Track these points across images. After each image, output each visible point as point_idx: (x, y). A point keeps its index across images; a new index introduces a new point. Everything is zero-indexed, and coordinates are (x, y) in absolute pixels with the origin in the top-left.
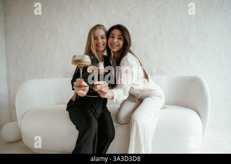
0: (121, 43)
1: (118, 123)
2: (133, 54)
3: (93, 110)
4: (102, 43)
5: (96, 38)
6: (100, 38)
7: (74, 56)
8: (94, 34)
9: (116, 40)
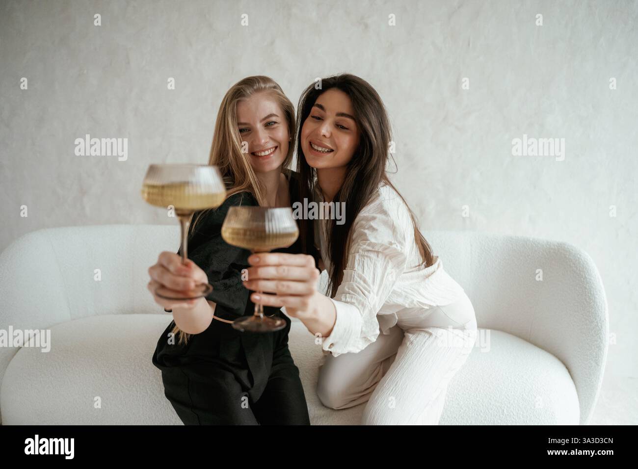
0: (346, 142)
1: (323, 405)
2: (393, 188)
3: (243, 375)
4: (271, 144)
5: (246, 131)
6: (259, 126)
7: (153, 170)
8: (236, 117)
9: (326, 129)
